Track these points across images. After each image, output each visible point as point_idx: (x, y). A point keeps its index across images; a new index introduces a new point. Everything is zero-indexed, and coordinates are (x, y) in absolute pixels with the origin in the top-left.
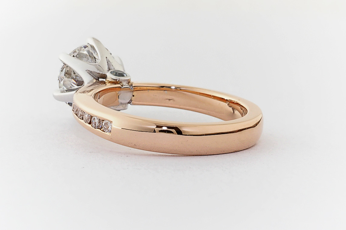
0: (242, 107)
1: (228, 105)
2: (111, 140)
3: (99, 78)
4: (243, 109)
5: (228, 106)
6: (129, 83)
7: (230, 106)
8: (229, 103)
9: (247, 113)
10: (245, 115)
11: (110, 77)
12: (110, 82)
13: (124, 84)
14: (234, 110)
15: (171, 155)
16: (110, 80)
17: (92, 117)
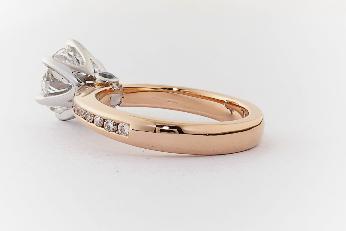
0: (242, 109)
1: (225, 106)
2: (125, 142)
3: (85, 80)
4: (244, 110)
5: (226, 108)
6: (118, 84)
7: (227, 107)
8: (226, 104)
9: (248, 115)
10: (245, 117)
11: (99, 79)
12: (100, 84)
13: (114, 86)
14: (232, 111)
15: (189, 156)
16: (100, 82)
17: (104, 120)
